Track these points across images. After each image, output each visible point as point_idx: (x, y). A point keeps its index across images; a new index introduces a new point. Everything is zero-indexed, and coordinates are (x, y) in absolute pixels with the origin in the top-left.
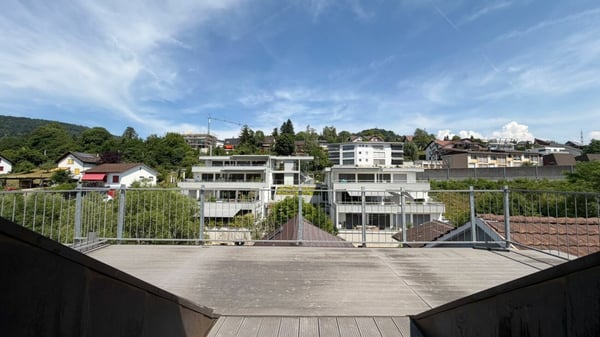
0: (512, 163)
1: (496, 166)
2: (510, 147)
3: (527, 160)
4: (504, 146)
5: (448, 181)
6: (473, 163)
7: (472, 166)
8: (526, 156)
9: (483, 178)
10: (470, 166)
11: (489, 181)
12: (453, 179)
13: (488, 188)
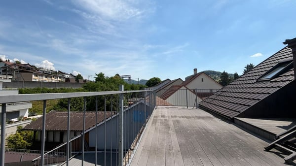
0: (54, 80)
1: (47, 81)
2: (49, 72)
3: (60, 79)
4: (47, 72)
5: (23, 89)
6: (35, 78)
7: (35, 80)
8: (60, 78)
9: (45, 87)
10: (33, 80)
11: (49, 89)
12: (27, 88)
13: (48, 93)
